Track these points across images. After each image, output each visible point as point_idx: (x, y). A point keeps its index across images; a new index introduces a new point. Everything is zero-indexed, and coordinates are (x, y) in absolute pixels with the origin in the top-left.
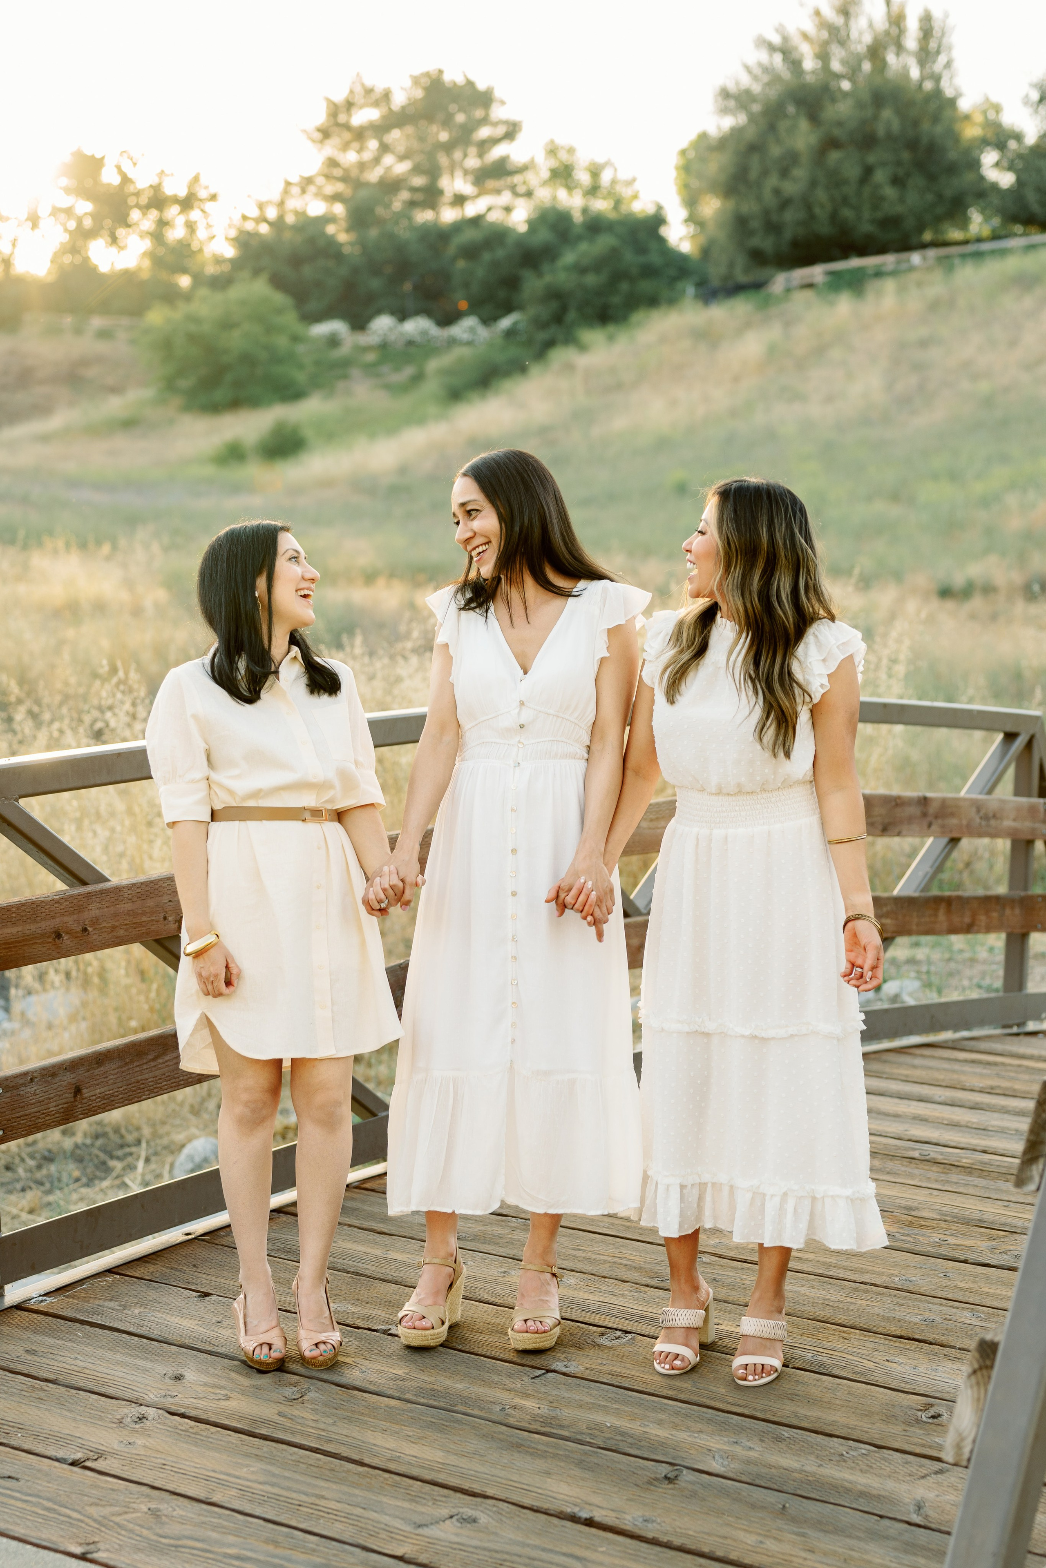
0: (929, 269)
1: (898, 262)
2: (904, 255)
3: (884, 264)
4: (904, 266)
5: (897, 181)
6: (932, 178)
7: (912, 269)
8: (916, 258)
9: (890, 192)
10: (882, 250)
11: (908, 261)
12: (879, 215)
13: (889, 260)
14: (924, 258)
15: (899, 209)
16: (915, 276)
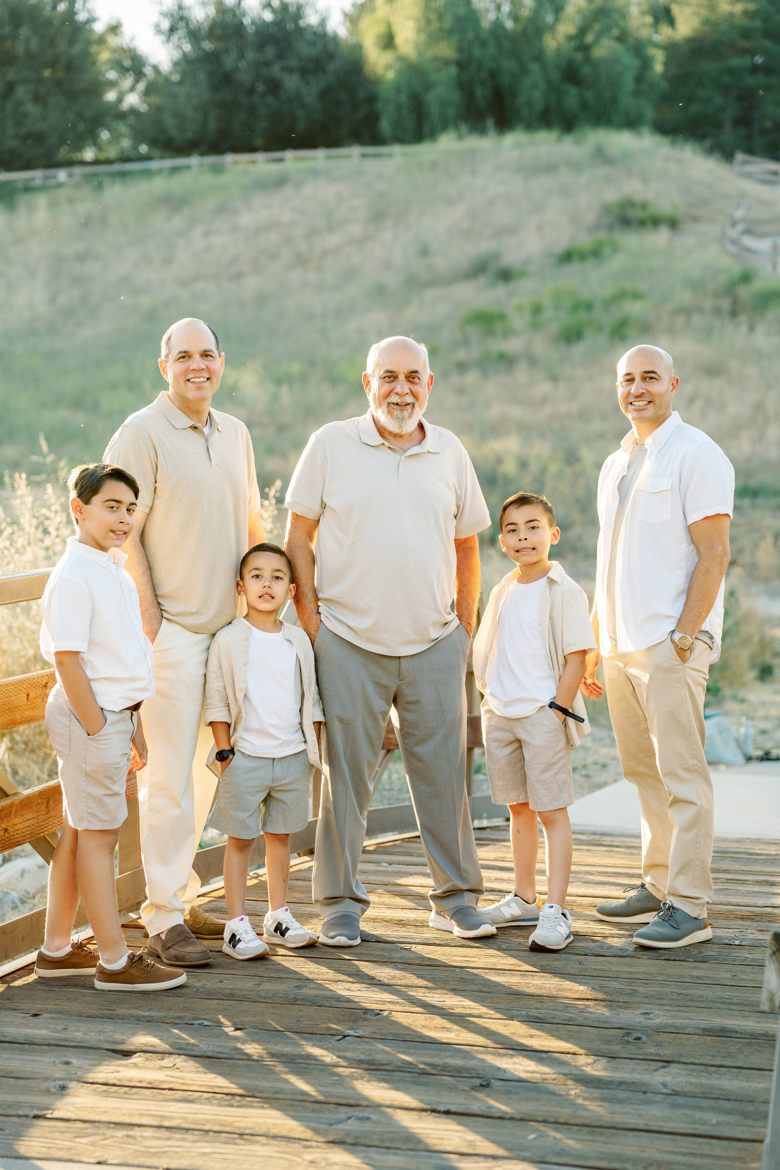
0: (77, 186)
1: (46, 178)
2: (51, 172)
3: (33, 179)
4: (52, 182)
5: (37, 98)
6: (72, 96)
7: (60, 185)
8: (62, 175)
9: (31, 108)
10: (27, 166)
11: (55, 177)
12: (23, 131)
13: (37, 175)
14: (70, 175)
15: (41, 126)
16: (63, 192)
